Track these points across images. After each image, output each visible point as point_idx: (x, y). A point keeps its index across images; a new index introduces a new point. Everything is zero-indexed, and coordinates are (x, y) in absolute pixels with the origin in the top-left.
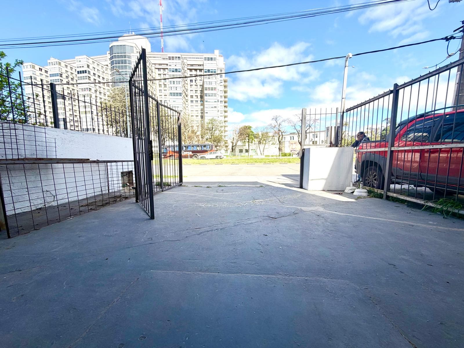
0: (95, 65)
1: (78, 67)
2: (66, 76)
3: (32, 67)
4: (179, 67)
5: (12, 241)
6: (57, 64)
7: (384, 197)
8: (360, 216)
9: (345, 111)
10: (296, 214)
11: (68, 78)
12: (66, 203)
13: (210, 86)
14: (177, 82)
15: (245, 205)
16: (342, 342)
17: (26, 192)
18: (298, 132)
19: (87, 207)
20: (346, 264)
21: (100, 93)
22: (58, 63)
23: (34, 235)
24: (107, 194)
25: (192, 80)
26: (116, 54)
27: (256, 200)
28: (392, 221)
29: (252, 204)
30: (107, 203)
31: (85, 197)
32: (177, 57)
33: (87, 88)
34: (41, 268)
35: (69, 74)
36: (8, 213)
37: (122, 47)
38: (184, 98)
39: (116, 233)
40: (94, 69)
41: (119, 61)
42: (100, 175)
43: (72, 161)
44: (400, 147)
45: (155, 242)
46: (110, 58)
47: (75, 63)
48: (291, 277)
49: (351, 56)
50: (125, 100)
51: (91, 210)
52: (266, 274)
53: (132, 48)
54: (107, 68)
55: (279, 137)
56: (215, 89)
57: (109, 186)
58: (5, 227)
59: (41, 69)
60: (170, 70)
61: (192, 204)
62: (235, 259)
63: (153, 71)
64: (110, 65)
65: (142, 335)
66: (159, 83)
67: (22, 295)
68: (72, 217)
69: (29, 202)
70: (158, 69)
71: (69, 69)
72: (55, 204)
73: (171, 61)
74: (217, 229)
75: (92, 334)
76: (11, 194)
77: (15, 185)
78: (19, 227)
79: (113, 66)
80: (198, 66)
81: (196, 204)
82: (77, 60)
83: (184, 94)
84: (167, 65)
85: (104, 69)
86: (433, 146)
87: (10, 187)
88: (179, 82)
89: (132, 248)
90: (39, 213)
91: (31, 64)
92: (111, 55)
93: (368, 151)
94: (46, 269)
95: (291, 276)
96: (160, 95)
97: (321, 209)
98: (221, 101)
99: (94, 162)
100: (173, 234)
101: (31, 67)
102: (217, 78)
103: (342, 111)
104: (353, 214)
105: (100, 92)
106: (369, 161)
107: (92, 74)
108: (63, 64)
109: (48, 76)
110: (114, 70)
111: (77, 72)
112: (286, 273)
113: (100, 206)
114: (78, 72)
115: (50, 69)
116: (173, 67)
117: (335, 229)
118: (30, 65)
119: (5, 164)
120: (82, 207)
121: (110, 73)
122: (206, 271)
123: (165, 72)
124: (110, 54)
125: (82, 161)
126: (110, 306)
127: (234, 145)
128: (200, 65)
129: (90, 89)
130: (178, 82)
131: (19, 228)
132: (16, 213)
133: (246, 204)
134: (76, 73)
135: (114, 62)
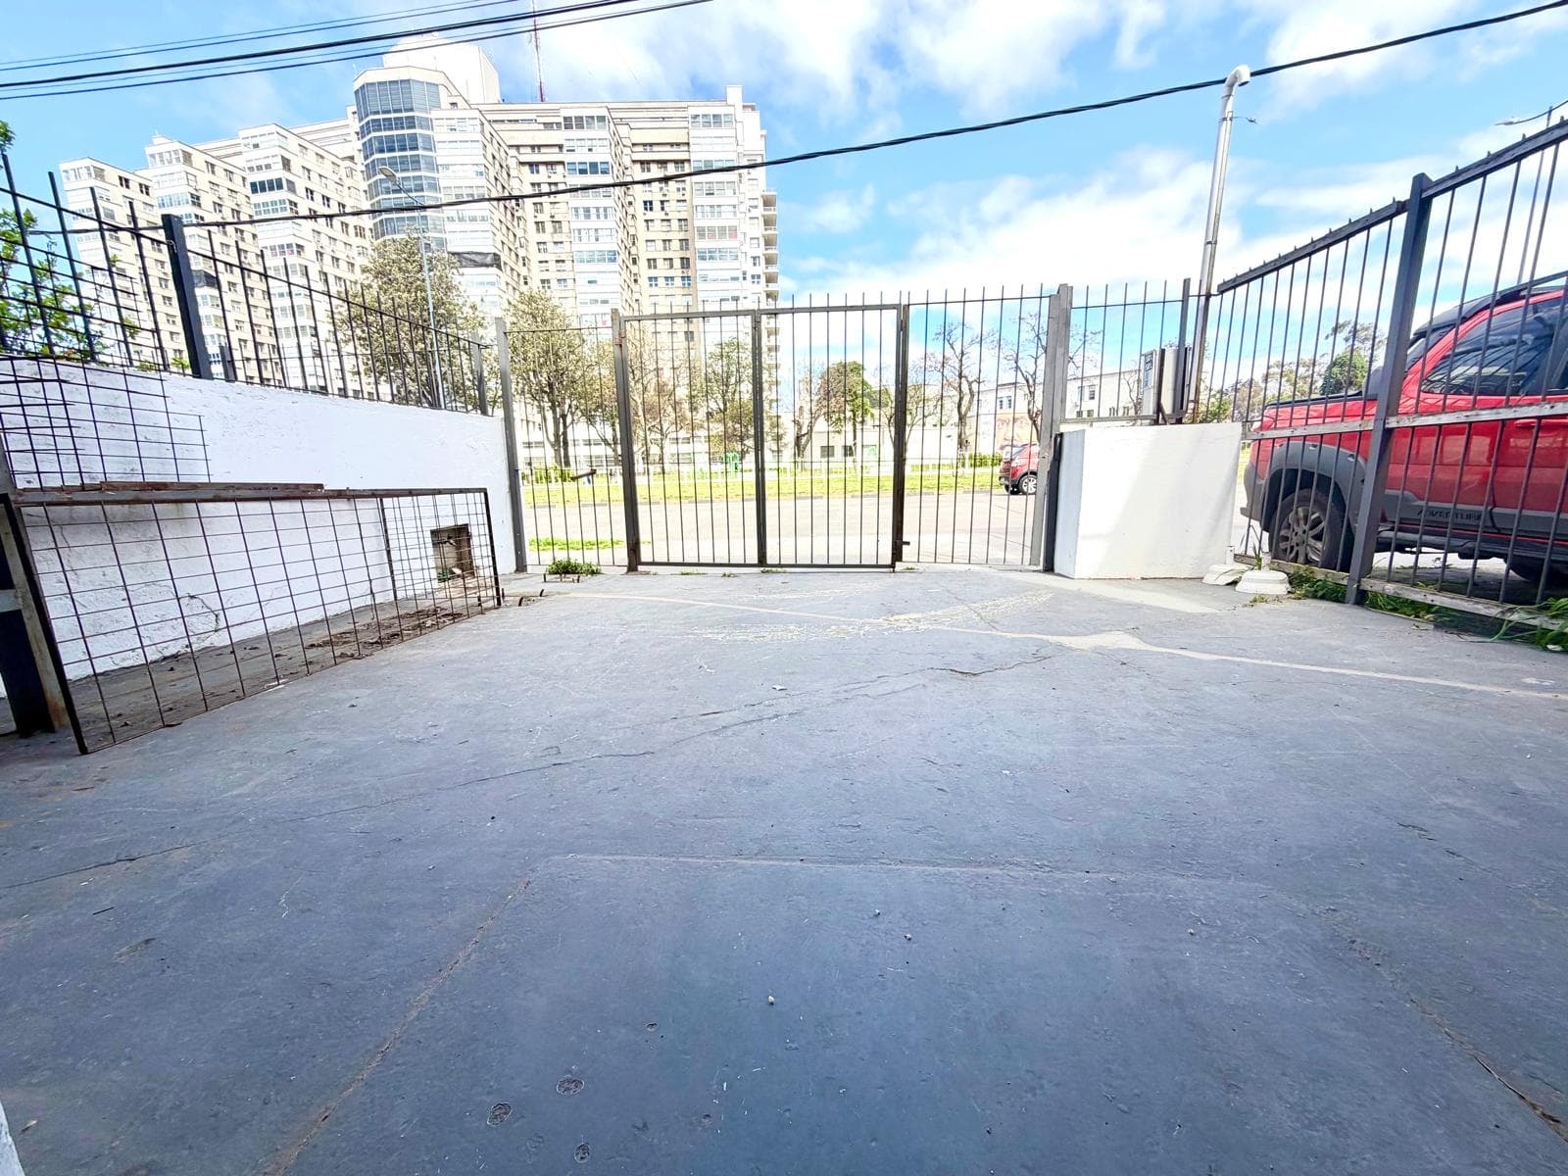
0: (310, 160)
1: (251, 169)
2: (214, 203)
3: (93, 175)
4: (601, 155)
5: (94, 763)
6: (178, 159)
7: (1351, 595)
8: (1270, 663)
9: (1214, 291)
10: (1045, 658)
11: (220, 211)
12: (259, 638)
13: (716, 223)
14: (598, 209)
15: (862, 632)
16: (1280, 1098)
17: (124, 600)
18: (1027, 381)
19: (329, 648)
20: (1249, 826)
21: (336, 260)
22: (181, 155)
23: (166, 741)
24: (391, 603)
25: (651, 203)
26: (377, 113)
27: (897, 614)
28: (1390, 676)
29: (885, 630)
30: (394, 635)
31: (319, 615)
32: (592, 117)
33: (289, 246)
34: (198, 848)
35: (224, 193)
36: (71, 673)
37: (398, 89)
38: (625, 268)
39: (434, 731)
40: (306, 172)
41: (390, 139)
42: (362, 538)
43: (265, 493)
44: (1422, 416)
45: (570, 760)
46: (358, 130)
47: (240, 153)
48: (1058, 875)
49: (1246, 77)
50: (424, 281)
51: (342, 660)
52: (968, 863)
53: (433, 88)
54: (352, 169)
55: (961, 399)
56: (733, 232)
57: (396, 578)
58: (67, 720)
59: (127, 181)
60: (572, 167)
61: (680, 634)
62: (854, 813)
63: (513, 173)
64: (359, 158)
65: (569, 1076)
66: (536, 217)
67: (147, 941)
68: (283, 683)
69: (137, 637)
70: (531, 164)
71: (220, 177)
72: (221, 640)
73: (574, 133)
74: (777, 716)
75: (396, 1069)
76: (73, 610)
77: (84, 576)
78: (113, 718)
79: (373, 161)
80: (668, 148)
81: (692, 634)
82: (246, 141)
83: (623, 255)
84: (560, 147)
85: (342, 172)
86: (1552, 407)
87: (68, 585)
88: (605, 209)
89: (496, 780)
90: (172, 669)
91: (88, 162)
92: (361, 120)
93: (1297, 433)
94: (216, 853)
95: (1058, 869)
96: (541, 262)
97: (1131, 643)
98: (753, 277)
99: (340, 495)
100: (629, 733)
101: (90, 174)
102: (737, 192)
103: (1203, 292)
104: (1248, 657)
105: (333, 257)
106: (1297, 470)
107: (301, 191)
108: (199, 160)
109: (152, 206)
110: (375, 175)
111: (249, 187)
112: (1038, 860)
113: (372, 643)
114: (253, 185)
115: (155, 180)
116: (581, 156)
117: (1188, 707)
118: (88, 168)
119: (40, 504)
120: (312, 650)
121: (364, 185)
122: (756, 855)
123: (553, 175)
124: (356, 115)
125: (297, 493)
126: (444, 974)
127: (804, 430)
128: (678, 144)
129: (298, 246)
130: (601, 211)
131: (112, 722)
132: (97, 671)
133: (867, 628)
134: (248, 190)
135: (376, 145)
